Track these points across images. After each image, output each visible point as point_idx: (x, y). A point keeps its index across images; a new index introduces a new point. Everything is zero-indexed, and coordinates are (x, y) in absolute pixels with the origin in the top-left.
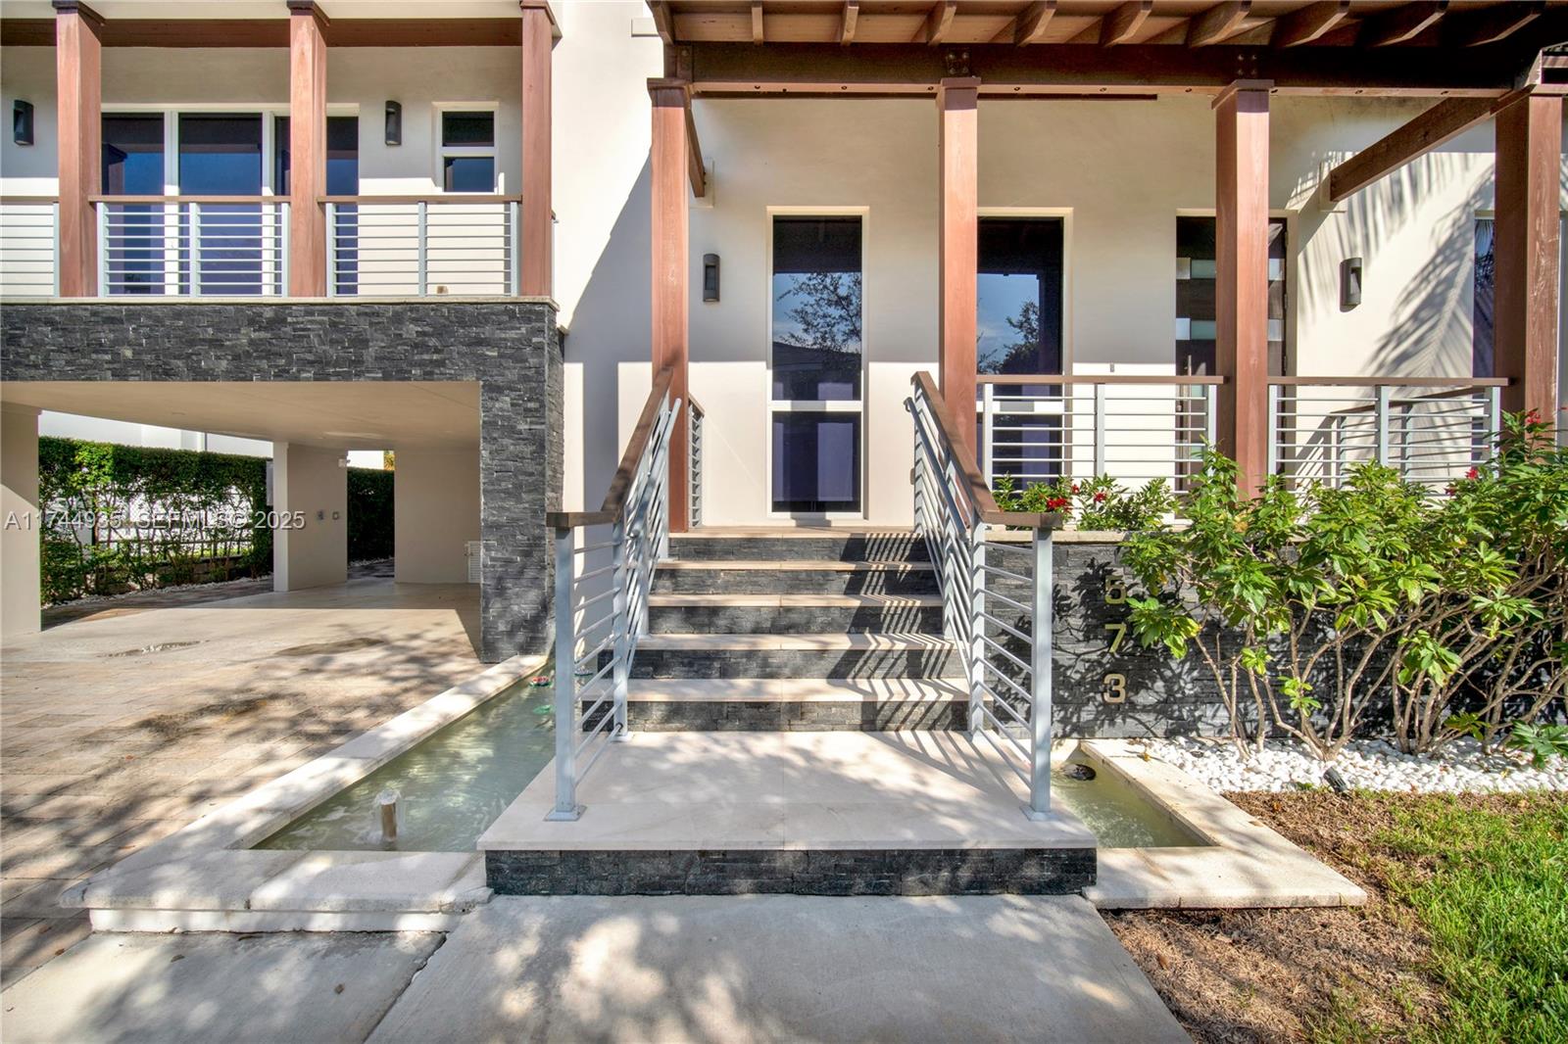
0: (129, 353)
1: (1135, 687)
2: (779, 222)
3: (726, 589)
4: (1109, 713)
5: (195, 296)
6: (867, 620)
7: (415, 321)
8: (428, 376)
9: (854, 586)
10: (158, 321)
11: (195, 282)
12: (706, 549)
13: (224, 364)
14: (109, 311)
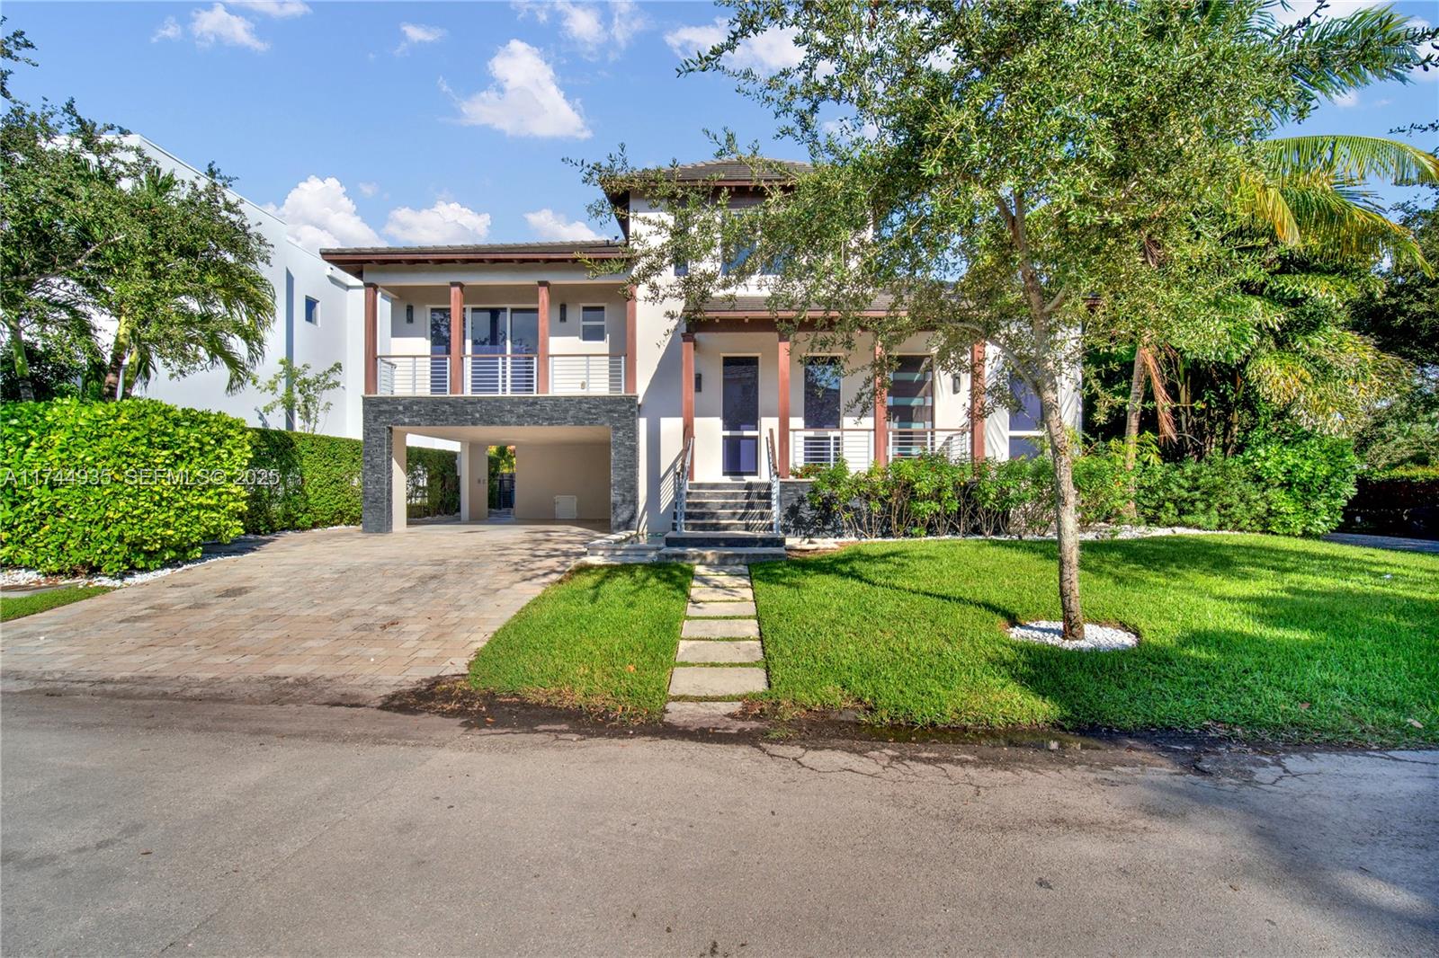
0: (477, 415)
1: (825, 523)
2: (725, 358)
3: (708, 498)
4: (817, 531)
5: (508, 394)
6: (750, 506)
7: (586, 403)
8: (591, 424)
9: (747, 498)
10: (489, 403)
11: (508, 387)
12: (700, 486)
13: (514, 419)
14: (471, 400)
